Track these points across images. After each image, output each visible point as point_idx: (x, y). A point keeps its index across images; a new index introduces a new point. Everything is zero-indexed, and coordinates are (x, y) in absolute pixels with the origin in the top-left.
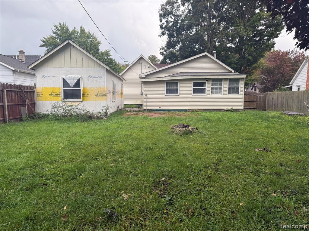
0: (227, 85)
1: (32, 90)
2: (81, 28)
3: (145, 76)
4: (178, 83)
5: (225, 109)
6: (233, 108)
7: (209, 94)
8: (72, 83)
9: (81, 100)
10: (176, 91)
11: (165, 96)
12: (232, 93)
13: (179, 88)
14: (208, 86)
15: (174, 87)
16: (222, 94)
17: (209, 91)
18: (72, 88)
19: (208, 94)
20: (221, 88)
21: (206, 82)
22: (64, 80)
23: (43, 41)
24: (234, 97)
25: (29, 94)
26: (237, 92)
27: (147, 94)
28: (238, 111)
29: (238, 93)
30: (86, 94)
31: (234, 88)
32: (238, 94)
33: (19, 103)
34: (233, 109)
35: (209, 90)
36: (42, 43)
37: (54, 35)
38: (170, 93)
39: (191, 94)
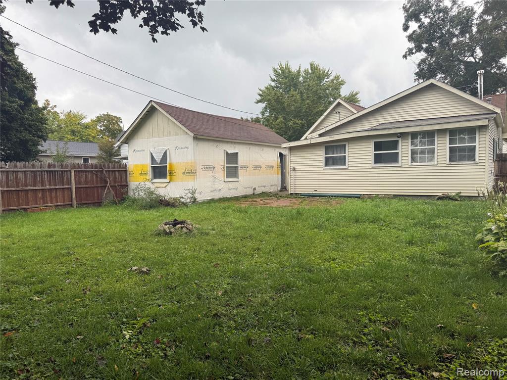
0: (445, 145)
1: (124, 168)
2: (312, 65)
3: (318, 136)
4: (345, 145)
5: (441, 194)
6: (462, 192)
7: (407, 164)
8: (158, 158)
9: (167, 180)
10: (342, 161)
11: (324, 169)
12: (460, 160)
13: (347, 155)
14: (405, 149)
15: (341, 154)
16: (435, 163)
17: (407, 158)
18: (160, 164)
19: (403, 164)
20: (432, 151)
21: (400, 140)
22: (151, 154)
23: (260, 95)
24: (463, 169)
25: (117, 173)
26: (472, 157)
27: (296, 167)
28: (473, 198)
29: (475, 160)
30: (173, 172)
31: (462, 149)
32: (473, 162)
33: (99, 185)
34: (462, 195)
35: (407, 155)
36: (259, 98)
37: (273, 84)
38: (334, 164)
39: (370, 165)
